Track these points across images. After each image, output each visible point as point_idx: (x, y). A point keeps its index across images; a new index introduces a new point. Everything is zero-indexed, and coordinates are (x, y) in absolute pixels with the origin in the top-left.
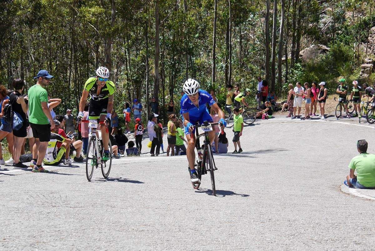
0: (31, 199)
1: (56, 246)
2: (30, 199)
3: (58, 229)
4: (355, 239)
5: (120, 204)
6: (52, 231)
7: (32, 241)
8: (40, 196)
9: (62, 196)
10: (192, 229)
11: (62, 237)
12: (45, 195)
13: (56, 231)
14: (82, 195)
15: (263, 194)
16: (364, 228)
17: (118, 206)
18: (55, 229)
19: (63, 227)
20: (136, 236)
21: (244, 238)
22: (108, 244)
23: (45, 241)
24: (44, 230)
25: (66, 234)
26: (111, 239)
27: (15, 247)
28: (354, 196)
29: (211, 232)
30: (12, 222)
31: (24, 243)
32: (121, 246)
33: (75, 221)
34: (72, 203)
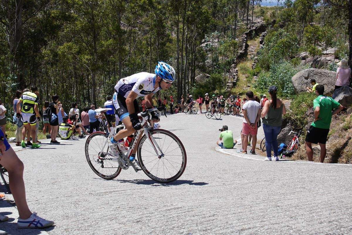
0: (53, 159)
3: (67, 175)
4: (218, 176)
7: (53, 181)
8: (58, 157)
9: (69, 156)
11: (69, 179)
12: (60, 156)
13: (66, 176)
15: (175, 153)
16: (224, 170)
18: (65, 175)
19: (69, 173)
23: (60, 181)
24: (59, 175)
25: (71, 177)
27: (44, 185)
28: (221, 153)
30: (42, 171)
31: (48, 183)
33: (76, 170)
34: (75, 160)
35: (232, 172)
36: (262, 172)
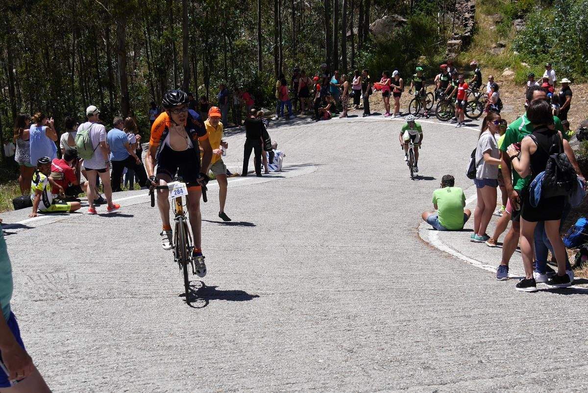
0: (31, 284)
1: (64, 384)
2: (29, 284)
3: (66, 349)
5: (142, 288)
6: (59, 354)
8: (42, 276)
9: (69, 275)
10: (230, 342)
11: (71, 365)
12: (48, 275)
13: (63, 353)
14: (94, 271)
17: (140, 292)
18: (62, 349)
19: (72, 344)
20: (161, 360)
21: (292, 360)
22: (128, 377)
23: (51, 374)
24: (47, 351)
26: (131, 368)
29: (254, 347)
32: (144, 383)
33: (88, 330)
34: (83, 290)
35: (457, 344)
36: (529, 345)
